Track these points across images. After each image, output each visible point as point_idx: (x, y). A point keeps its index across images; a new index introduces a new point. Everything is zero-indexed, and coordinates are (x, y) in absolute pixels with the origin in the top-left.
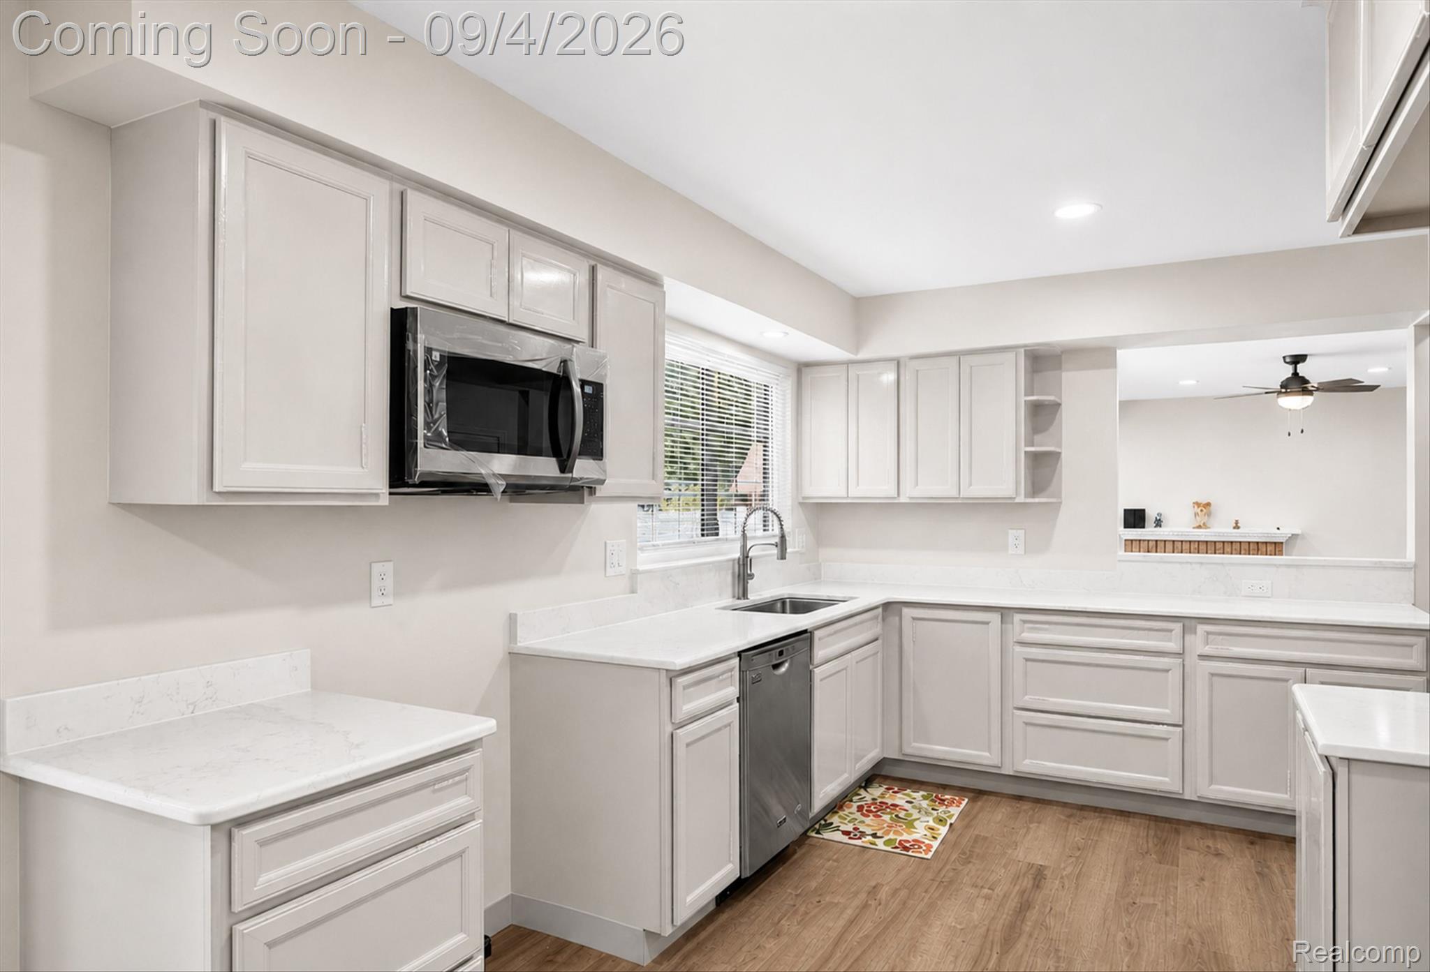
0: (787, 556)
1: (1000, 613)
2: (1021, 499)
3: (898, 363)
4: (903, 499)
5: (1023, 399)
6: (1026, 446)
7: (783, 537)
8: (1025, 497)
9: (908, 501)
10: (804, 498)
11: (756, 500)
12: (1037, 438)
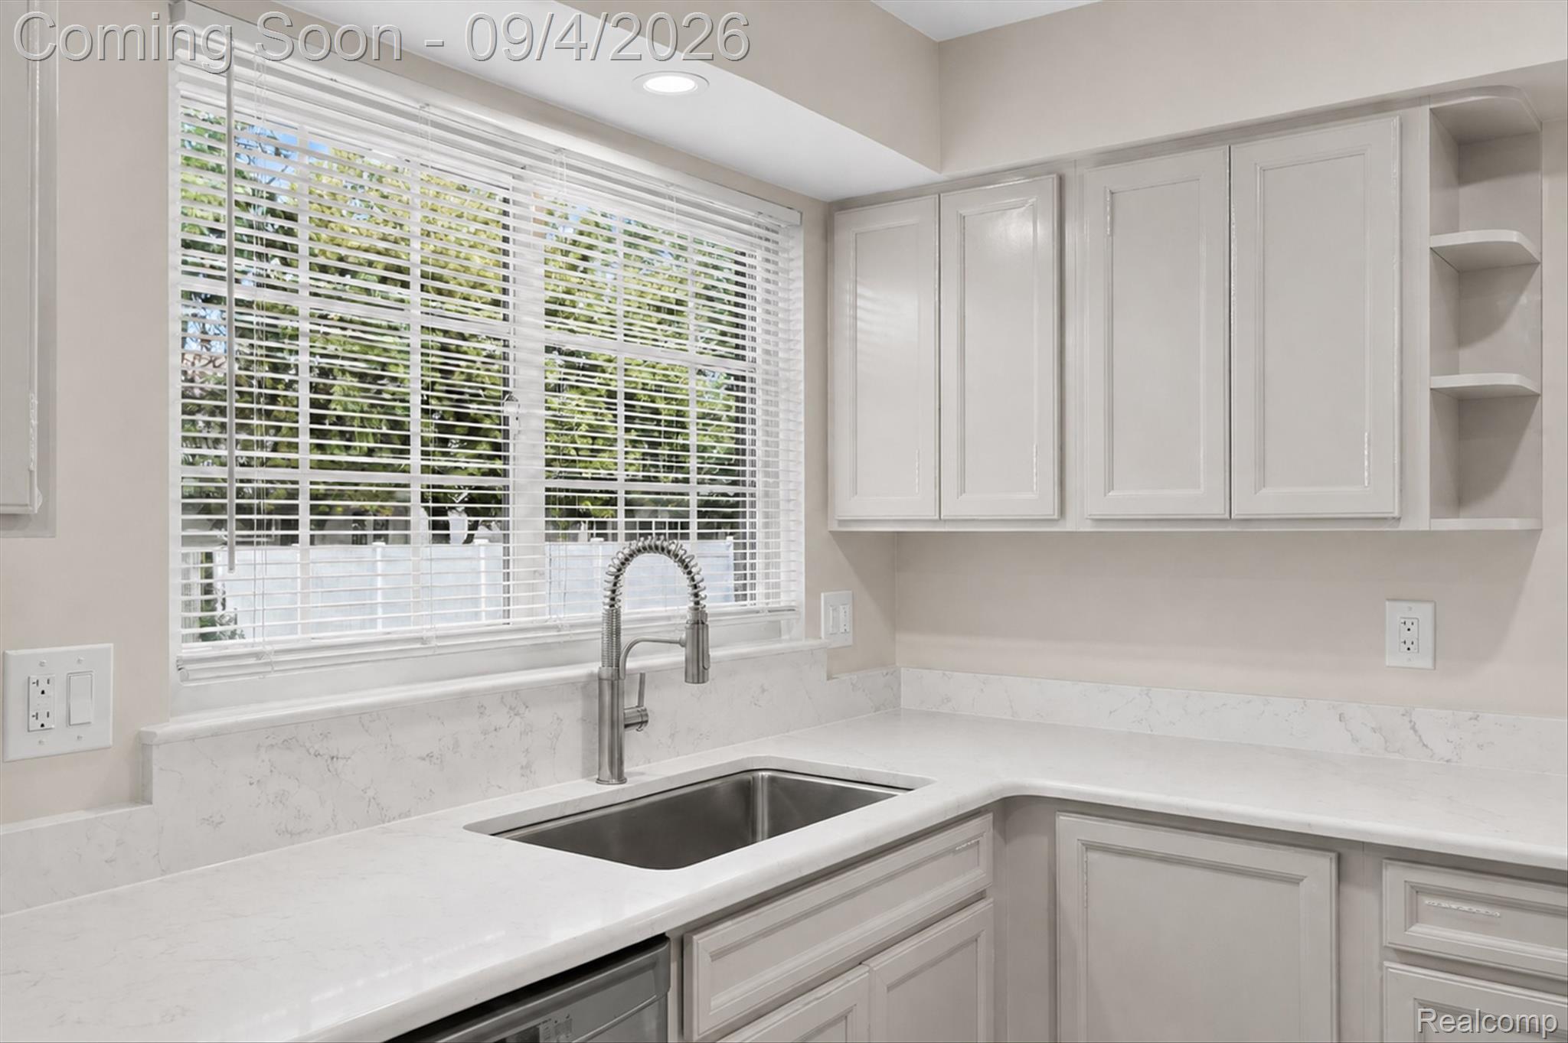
0: (712, 671)
1: (1333, 855)
2: (1421, 520)
3: (1061, 181)
4: (1073, 524)
5: (1425, 241)
6: (1433, 373)
7: (699, 623)
8: (1434, 515)
9: (1088, 527)
10: (842, 522)
11: (615, 527)
12: (1465, 354)
